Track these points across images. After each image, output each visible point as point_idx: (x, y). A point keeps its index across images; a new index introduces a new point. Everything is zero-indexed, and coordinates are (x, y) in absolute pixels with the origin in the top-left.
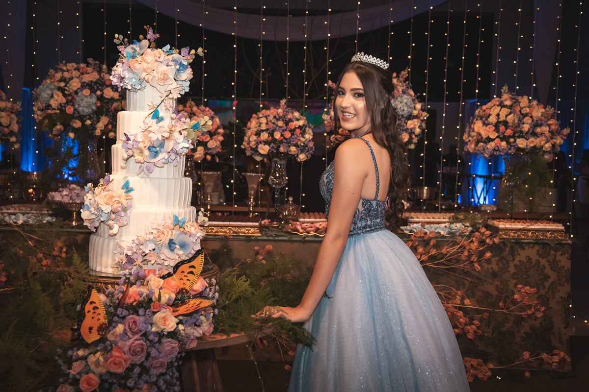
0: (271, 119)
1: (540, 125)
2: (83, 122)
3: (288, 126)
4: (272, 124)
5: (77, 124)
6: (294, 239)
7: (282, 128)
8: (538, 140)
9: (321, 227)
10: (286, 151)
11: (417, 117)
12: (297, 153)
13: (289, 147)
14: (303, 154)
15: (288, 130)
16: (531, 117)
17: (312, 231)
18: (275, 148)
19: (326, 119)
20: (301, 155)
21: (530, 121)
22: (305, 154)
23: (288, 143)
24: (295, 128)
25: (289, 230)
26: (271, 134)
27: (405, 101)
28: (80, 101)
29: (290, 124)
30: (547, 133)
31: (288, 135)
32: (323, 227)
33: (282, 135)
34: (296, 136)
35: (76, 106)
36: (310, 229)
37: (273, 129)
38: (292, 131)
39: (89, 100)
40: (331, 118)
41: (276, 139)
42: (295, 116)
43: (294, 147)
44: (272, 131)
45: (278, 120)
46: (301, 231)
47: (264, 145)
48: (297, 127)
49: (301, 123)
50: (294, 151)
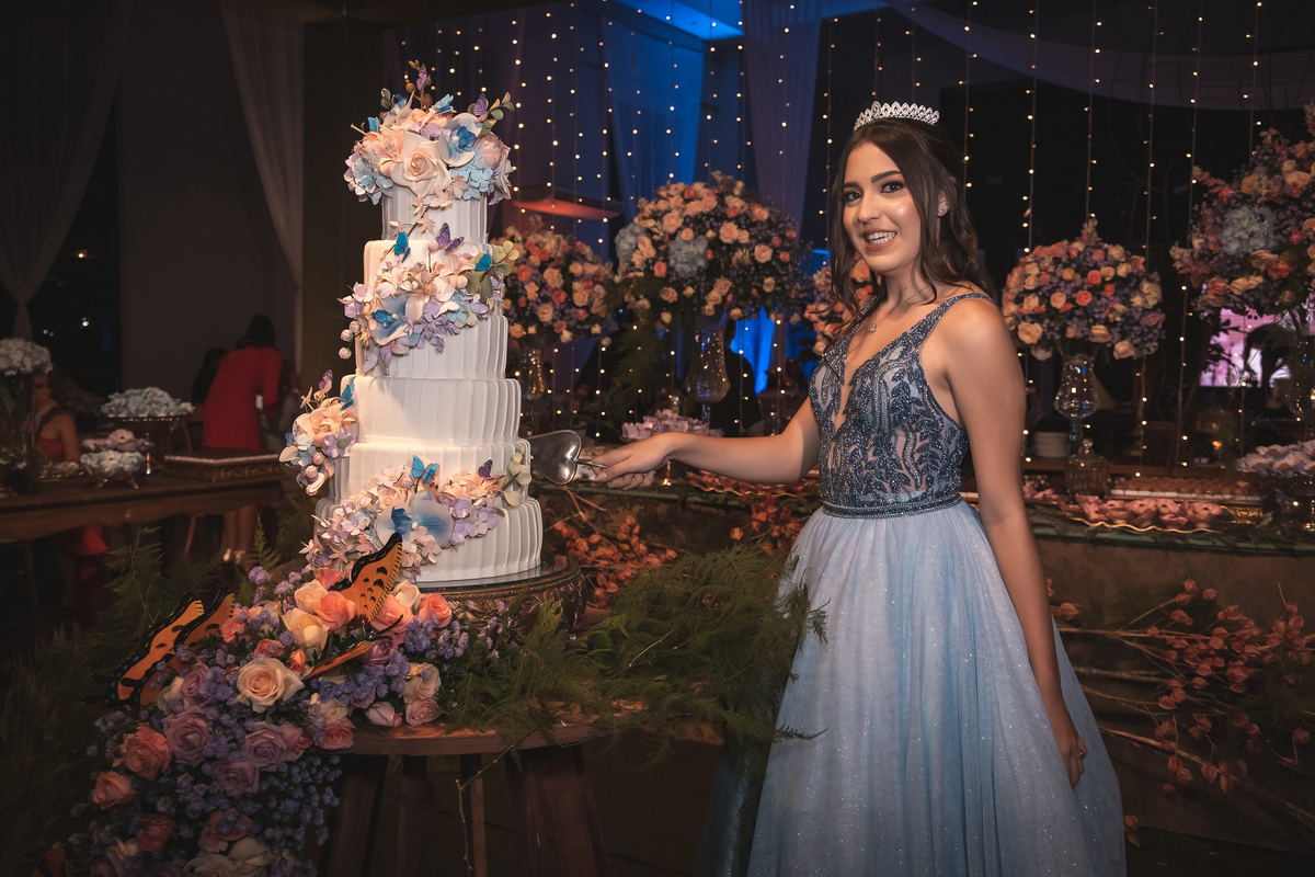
0: (1047, 264)
2: (680, 290)
3: (1085, 280)
4: (1048, 277)
5: (670, 295)
6: (1070, 534)
7: (1072, 285)
9: (1142, 510)
10: (1080, 335)
12: (1109, 339)
13: (1089, 326)
14: (1125, 342)
15: (1085, 287)
17: (1120, 518)
18: (1057, 329)
19: (1178, 257)
20: (1120, 343)
22: (1131, 341)
23: (1088, 316)
24: (1104, 282)
25: (1068, 514)
26: (1045, 299)
28: (677, 252)
29: (1091, 273)
31: (1085, 299)
32: (1147, 511)
33: (1070, 300)
34: (1104, 300)
35: (672, 262)
36: (1115, 514)
37: (1051, 286)
38: (1096, 291)
39: (691, 248)
40: (1192, 254)
41: (1056, 310)
42: (1112, 256)
43: (1102, 327)
44: (1049, 291)
45: (1066, 266)
46: (1094, 516)
47: (1032, 323)
48: (1108, 279)
49: (1123, 271)
50: (1103, 335)
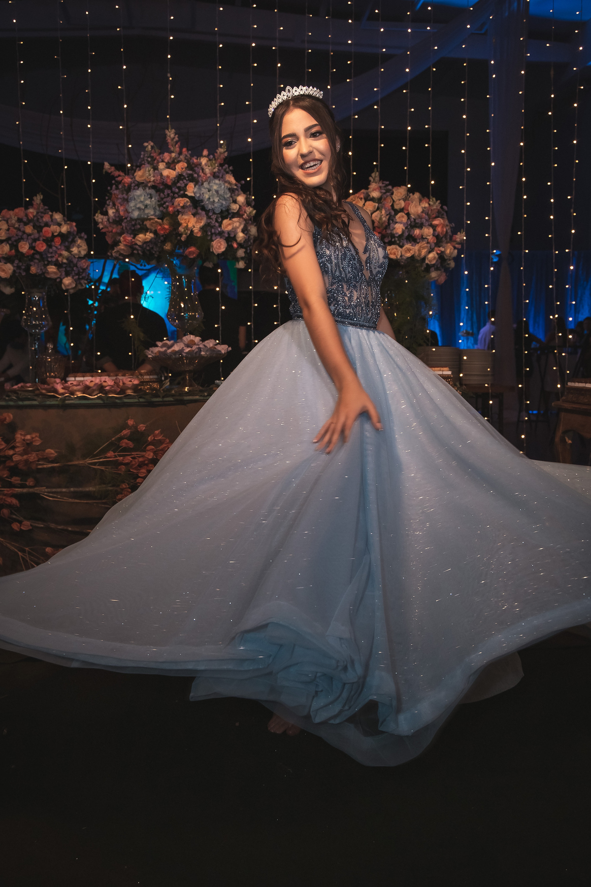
0: (13, 222)
1: (421, 226)
3: (41, 234)
4: (15, 231)
6: (48, 403)
7: (32, 237)
8: (417, 247)
9: (92, 385)
10: (39, 271)
11: (238, 214)
12: (58, 276)
13: (45, 266)
14: (69, 278)
15: (41, 239)
16: (408, 214)
17: (79, 391)
18: (23, 267)
19: (100, 220)
20: (66, 279)
21: (405, 219)
22: (73, 278)
23: (44, 259)
24: (53, 236)
25: (44, 391)
26: (14, 246)
27: (215, 187)
29: (45, 229)
30: (430, 238)
31: (42, 247)
32: (96, 384)
33: (32, 247)
34: (54, 248)
36: (75, 388)
37: (17, 238)
38: (49, 241)
40: (108, 220)
41: (22, 253)
42: (56, 219)
43: (54, 267)
44: (16, 241)
45: (26, 224)
46: (61, 391)
47: (6, 263)
48: (55, 234)
49: (64, 229)
50: (54, 273)
